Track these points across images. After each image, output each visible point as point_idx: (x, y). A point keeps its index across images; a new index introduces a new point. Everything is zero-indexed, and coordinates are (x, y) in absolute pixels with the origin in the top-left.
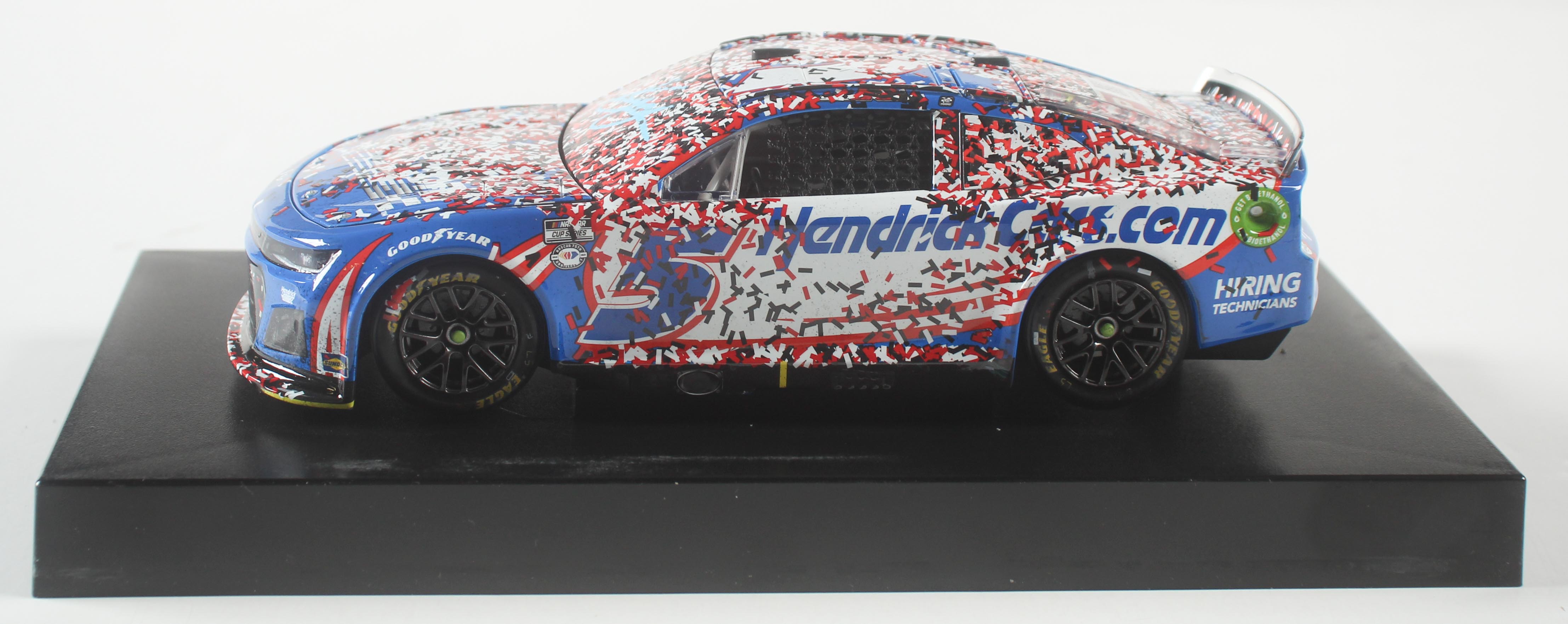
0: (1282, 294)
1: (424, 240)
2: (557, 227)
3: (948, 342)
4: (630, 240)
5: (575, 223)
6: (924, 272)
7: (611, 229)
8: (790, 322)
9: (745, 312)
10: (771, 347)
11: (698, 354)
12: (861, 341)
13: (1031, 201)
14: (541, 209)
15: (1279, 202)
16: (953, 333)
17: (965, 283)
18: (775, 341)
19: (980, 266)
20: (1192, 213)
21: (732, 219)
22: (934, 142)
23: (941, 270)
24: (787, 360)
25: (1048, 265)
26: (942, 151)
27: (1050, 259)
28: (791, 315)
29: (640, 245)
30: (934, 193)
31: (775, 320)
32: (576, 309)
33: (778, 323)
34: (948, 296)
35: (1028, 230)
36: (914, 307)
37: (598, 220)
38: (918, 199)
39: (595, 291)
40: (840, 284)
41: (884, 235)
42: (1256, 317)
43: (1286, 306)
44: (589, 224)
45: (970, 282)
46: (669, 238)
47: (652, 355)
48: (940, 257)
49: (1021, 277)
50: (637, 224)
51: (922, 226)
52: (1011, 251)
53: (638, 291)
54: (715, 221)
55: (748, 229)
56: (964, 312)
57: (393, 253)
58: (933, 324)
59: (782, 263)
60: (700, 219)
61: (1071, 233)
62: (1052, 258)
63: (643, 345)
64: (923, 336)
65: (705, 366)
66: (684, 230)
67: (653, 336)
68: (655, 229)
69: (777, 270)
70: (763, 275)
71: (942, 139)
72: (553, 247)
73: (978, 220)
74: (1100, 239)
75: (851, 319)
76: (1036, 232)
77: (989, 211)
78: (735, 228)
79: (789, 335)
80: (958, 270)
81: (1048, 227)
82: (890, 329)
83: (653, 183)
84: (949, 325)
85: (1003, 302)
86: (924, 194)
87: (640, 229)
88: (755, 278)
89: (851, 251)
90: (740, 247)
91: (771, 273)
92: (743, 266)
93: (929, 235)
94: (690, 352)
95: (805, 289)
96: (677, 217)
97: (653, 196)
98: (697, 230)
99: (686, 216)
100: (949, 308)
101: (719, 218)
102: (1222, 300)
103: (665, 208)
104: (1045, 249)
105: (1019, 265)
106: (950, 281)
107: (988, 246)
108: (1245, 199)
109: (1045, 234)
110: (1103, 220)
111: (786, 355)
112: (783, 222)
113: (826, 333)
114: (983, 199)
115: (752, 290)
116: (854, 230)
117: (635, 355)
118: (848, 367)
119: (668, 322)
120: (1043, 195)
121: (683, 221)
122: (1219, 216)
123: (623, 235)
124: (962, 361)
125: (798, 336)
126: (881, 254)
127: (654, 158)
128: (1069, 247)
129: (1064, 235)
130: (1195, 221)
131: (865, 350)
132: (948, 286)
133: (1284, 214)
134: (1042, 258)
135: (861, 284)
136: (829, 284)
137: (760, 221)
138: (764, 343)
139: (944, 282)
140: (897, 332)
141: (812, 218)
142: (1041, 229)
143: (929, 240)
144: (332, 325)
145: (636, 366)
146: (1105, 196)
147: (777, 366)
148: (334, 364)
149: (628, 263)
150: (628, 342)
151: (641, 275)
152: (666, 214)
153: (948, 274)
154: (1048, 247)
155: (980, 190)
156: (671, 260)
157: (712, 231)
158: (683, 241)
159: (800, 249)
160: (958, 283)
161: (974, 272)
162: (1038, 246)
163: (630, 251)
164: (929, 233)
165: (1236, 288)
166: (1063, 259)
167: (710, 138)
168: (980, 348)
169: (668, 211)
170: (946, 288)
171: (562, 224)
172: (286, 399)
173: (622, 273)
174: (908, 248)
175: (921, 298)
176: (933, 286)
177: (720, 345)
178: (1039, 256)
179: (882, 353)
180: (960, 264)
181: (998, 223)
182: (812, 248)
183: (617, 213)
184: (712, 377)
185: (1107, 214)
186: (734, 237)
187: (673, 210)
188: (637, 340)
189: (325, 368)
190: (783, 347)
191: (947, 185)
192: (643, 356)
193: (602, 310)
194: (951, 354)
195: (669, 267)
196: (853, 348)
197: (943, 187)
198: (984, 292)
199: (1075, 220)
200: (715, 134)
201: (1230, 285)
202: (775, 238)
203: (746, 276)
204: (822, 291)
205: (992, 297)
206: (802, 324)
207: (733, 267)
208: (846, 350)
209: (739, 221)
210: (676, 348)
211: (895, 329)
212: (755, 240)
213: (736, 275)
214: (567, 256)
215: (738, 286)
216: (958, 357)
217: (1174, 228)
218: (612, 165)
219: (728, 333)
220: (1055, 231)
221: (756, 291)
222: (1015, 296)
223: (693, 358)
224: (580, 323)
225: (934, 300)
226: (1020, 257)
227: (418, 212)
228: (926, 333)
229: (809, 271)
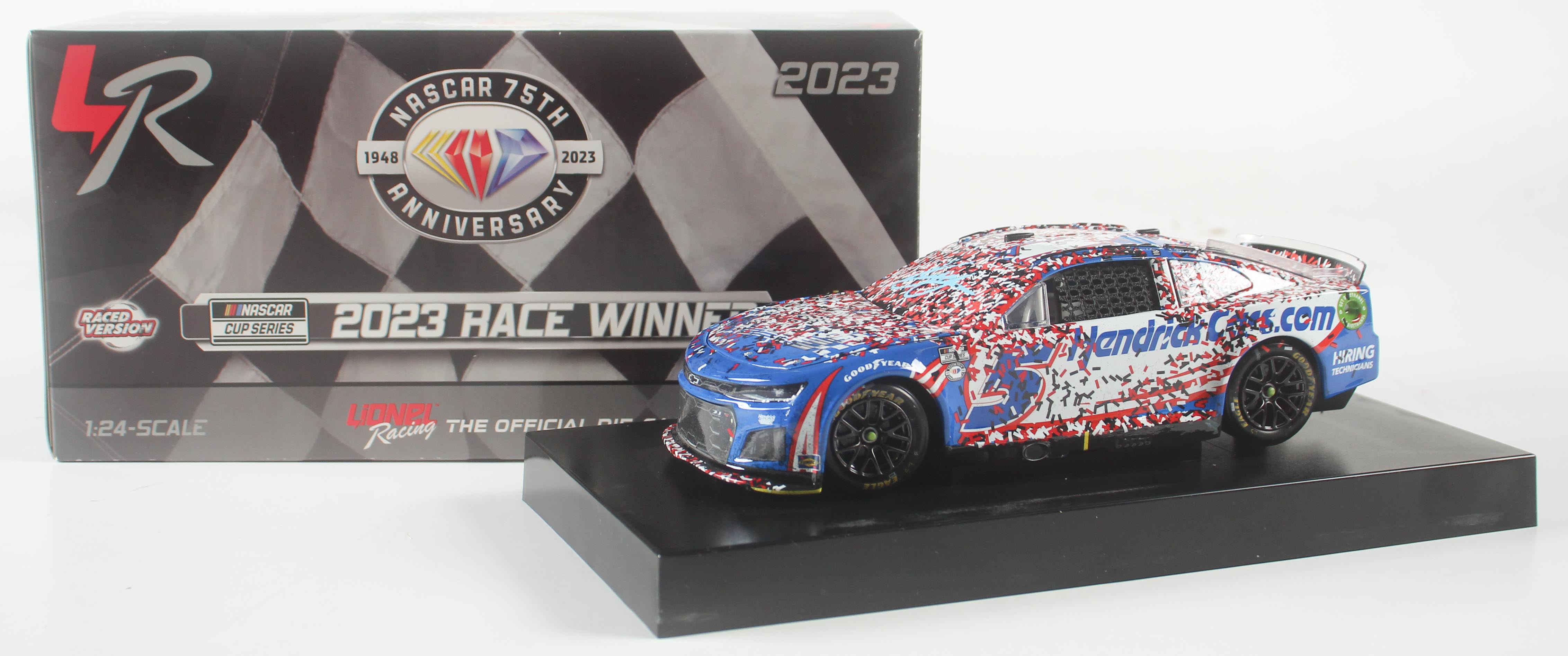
0: (1365, 360)
1: (867, 368)
2: (947, 352)
3: (1181, 409)
4: (991, 358)
5: (957, 349)
6: (1166, 363)
7: (979, 351)
8: (1088, 405)
9: (1061, 401)
10: (1077, 423)
11: (1034, 432)
12: (1130, 414)
13: (1225, 310)
14: (934, 342)
15: (1360, 300)
16: (1183, 403)
17: (1189, 369)
18: (1079, 419)
19: (1198, 356)
20: (1318, 310)
21: (1052, 338)
22: (1155, 279)
23: (1175, 361)
24: (1088, 431)
25: (1242, 350)
26: (1162, 284)
27: (1242, 347)
28: (1088, 400)
29: (997, 360)
30: (1165, 311)
31: (1078, 405)
32: (959, 408)
33: (1081, 406)
34: (1180, 378)
35: (1225, 329)
36: (1161, 387)
37: (971, 346)
38: (1157, 315)
39: (970, 395)
40: (1117, 376)
41: (1142, 340)
42: (1352, 377)
43: (1368, 368)
44: (966, 349)
45: (1192, 368)
46: (1015, 354)
47: (1006, 436)
48: (1175, 352)
49: (1224, 360)
50: (995, 346)
51: (1164, 332)
52: (1216, 344)
53: (997, 393)
54: (1042, 340)
55: (1062, 344)
56: (1189, 388)
57: (848, 379)
58: (1172, 398)
59: (1083, 365)
60: (1033, 340)
61: (1252, 329)
62: (1243, 345)
63: (999, 430)
64: (1165, 407)
65: (1040, 440)
66: (1024, 348)
67: (1005, 423)
68: (1006, 349)
69: (1080, 370)
70: (1072, 374)
71: (1160, 277)
72: (946, 366)
73: (1196, 325)
74: (1271, 330)
75: (1124, 400)
76: (1229, 330)
77: (1201, 319)
78: (1054, 344)
79: (1087, 414)
80: (1186, 360)
81: (1237, 326)
82: (1147, 404)
83: (998, 319)
84: (1181, 398)
85: (1213, 379)
86: (1159, 312)
87: (997, 350)
88: (1067, 378)
89: (1123, 353)
90: (1058, 356)
91: (1076, 372)
92: (1060, 369)
93: (1169, 338)
94: (1028, 431)
95: (1097, 382)
96: (1018, 339)
97: (1000, 327)
98: (1032, 347)
99: (1024, 338)
100: (1181, 387)
101: (1044, 338)
102: (1337, 366)
103: (1010, 334)
104: (1238, 341)
105: (1221, 354)
106: (1181, 368)
107: (1203, 343)
108: (1343, 299)
109: (1236, 331)
110: (1270, 318)
111: (1087, 428)
112: (1082, 337)
113: (1109, 411)
114: (1195, 312)
115: (1065, 385)
116: (1125, 338)
117: (995, 437)
118: (1125, 432)
119: (1015, 413)
120: (1233, 306)
121: (1022, 342)
122: (1331, 310)
123: (987, 354)
124: (1192, 421)
125: (1093, 414)
126: (1141, 353)
127: (991, 303)
128: (1253, 338)
129: (1248, 330)
130: (1320, 314)
131: (1133, 419)
132: (1180, 371)
133: (1364, 307)
134: (1237, 346)
135: (1129, 375)
136: (1111, 377)
137: (1069, 338)
138: (1073, 421)
139: (1178, 369)
140: (1151, 405)
141: (1099, 333)
142: (1233, 328)
143: (1167, 342)
144: (808, 434)
145: (997, 445)
146: (1269, 303)
147: (1083, 436)
148: (808, 462)
149: (990, 373)
150: (990, 428)
151: (998, 381)
152: (1011, 338)
153: (1179, 363)
154: (1239, 339)
155: (1190, 307)
156: (1016, 369)
157: (1041, 347)
158: (1023, 355)
159: (1093, 354)
160: (1185, 369)
161: (1195, 361)
162: (1232, 339)
163: (991, 365)
164: (1168, 337)
165: (1343, 357)
166: (1251, 346)
167: (1025, 287)
168: (1201, 411)
169: (1013, 336)
170: (1179, 373)
171: (950, 351)
172: (774, 492)
173: (986, 381)
174: (1156, 349)
175: (1164, 381)
176: (1172, 372)
177: (1046, 425)
178: (1234, 345)
179: (1143, 419)
180: (1186, 356)
181: (1207, 326)
182: (1101, 353)
183: (981, 340)
184: (1044, 447)
185: (1272, 314)
186: (1054, 350)
187: (1015, 335)
188: (996, 427)
189: (800, 466)
190: (1084, 422)
191: (1171, 305)
192: (1000, 437)
193: (974, 407)
194: (1185, 417)
195: (1014, 374)
196: (1126, 419)
197: (1168, 307)
198: (1200, 373)
199: (1253, 320)
200: (1027, 284)
201: (1340, 355)
202: (1078, 348)
203: (1061, 376)
204: (1106, 382)
205: (1206, 376)
206: (1095, 406)
207: (1054, 370)
208: (1122, 420)
209: (1056, 339)
210: (1020, 430)
211: (1149, 404)
212: (1067, 351)
213: (1055, 376)
214: (955, 372)
215: (1057, 383)
216: (1189, 418)
217: (1309, 320)
218: (957, 312)
219: (1051, 416)
220: (1242, 328)
221: (1068, 385)
222: (1222, 374)
223: (1031, 436)
224: (961, 418)
225: (1172, 382)
226: (1222, 347)
227: (852, 352)
228: (1168, 404)
229: (1099, 369)
